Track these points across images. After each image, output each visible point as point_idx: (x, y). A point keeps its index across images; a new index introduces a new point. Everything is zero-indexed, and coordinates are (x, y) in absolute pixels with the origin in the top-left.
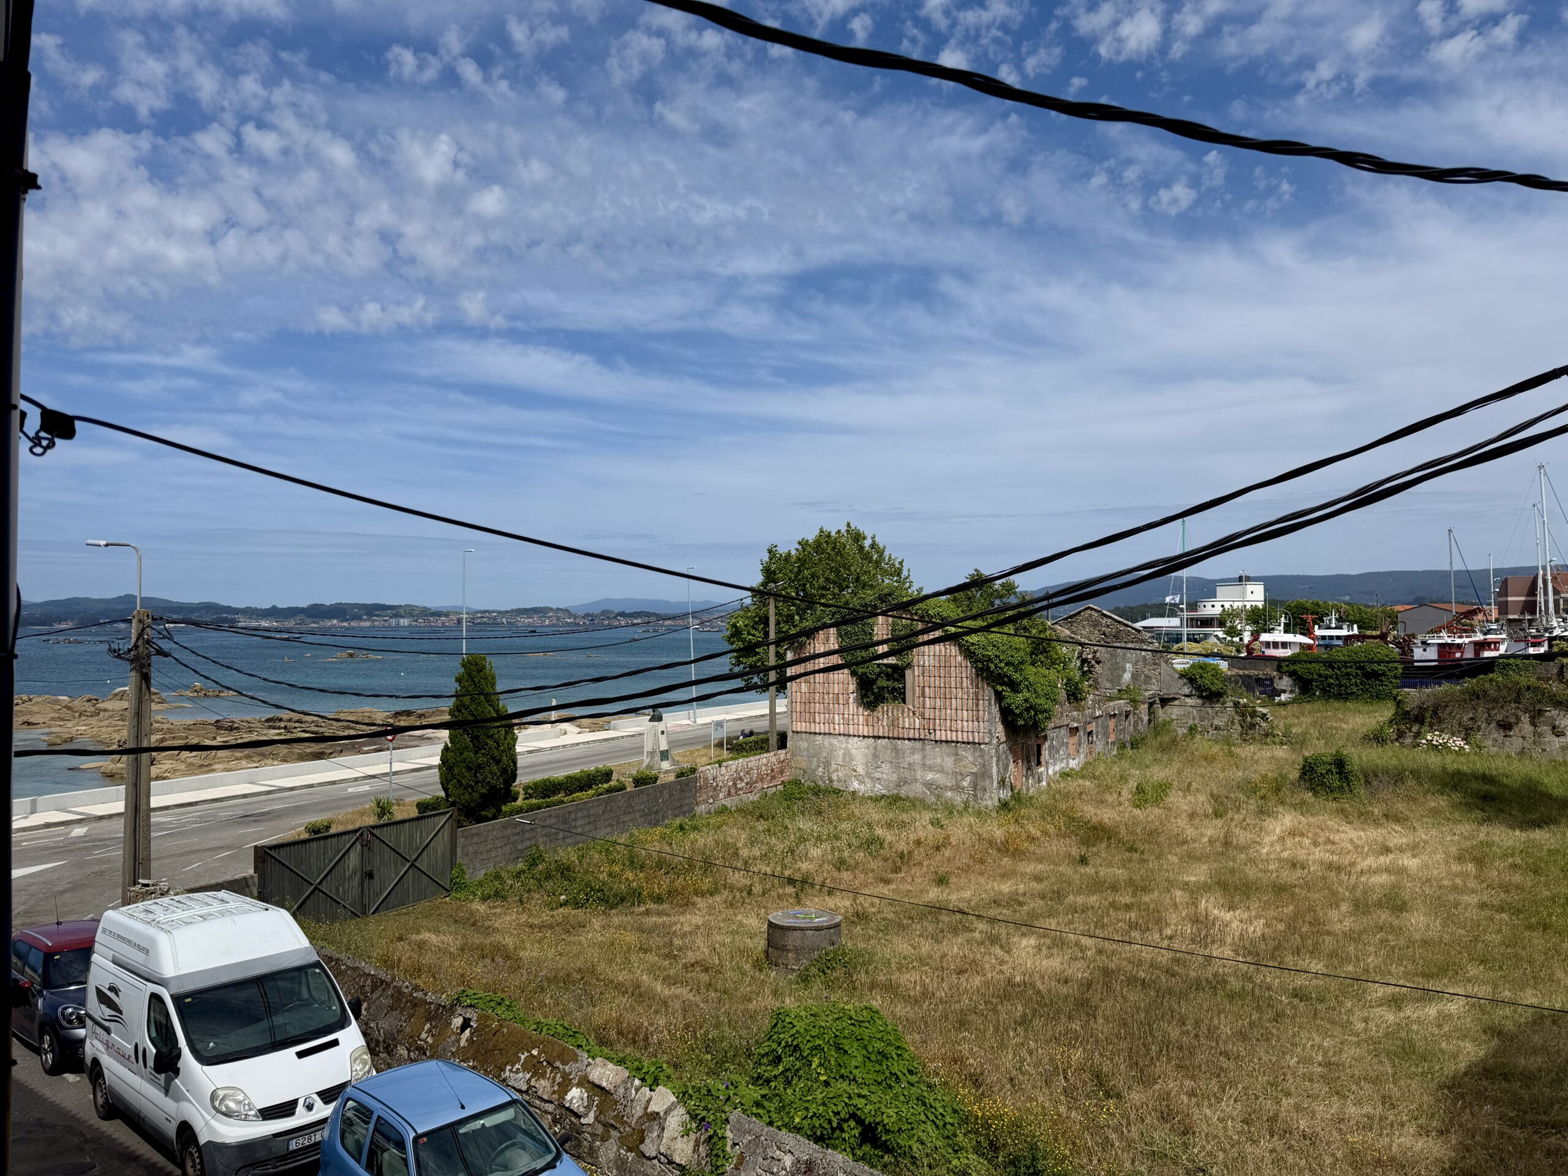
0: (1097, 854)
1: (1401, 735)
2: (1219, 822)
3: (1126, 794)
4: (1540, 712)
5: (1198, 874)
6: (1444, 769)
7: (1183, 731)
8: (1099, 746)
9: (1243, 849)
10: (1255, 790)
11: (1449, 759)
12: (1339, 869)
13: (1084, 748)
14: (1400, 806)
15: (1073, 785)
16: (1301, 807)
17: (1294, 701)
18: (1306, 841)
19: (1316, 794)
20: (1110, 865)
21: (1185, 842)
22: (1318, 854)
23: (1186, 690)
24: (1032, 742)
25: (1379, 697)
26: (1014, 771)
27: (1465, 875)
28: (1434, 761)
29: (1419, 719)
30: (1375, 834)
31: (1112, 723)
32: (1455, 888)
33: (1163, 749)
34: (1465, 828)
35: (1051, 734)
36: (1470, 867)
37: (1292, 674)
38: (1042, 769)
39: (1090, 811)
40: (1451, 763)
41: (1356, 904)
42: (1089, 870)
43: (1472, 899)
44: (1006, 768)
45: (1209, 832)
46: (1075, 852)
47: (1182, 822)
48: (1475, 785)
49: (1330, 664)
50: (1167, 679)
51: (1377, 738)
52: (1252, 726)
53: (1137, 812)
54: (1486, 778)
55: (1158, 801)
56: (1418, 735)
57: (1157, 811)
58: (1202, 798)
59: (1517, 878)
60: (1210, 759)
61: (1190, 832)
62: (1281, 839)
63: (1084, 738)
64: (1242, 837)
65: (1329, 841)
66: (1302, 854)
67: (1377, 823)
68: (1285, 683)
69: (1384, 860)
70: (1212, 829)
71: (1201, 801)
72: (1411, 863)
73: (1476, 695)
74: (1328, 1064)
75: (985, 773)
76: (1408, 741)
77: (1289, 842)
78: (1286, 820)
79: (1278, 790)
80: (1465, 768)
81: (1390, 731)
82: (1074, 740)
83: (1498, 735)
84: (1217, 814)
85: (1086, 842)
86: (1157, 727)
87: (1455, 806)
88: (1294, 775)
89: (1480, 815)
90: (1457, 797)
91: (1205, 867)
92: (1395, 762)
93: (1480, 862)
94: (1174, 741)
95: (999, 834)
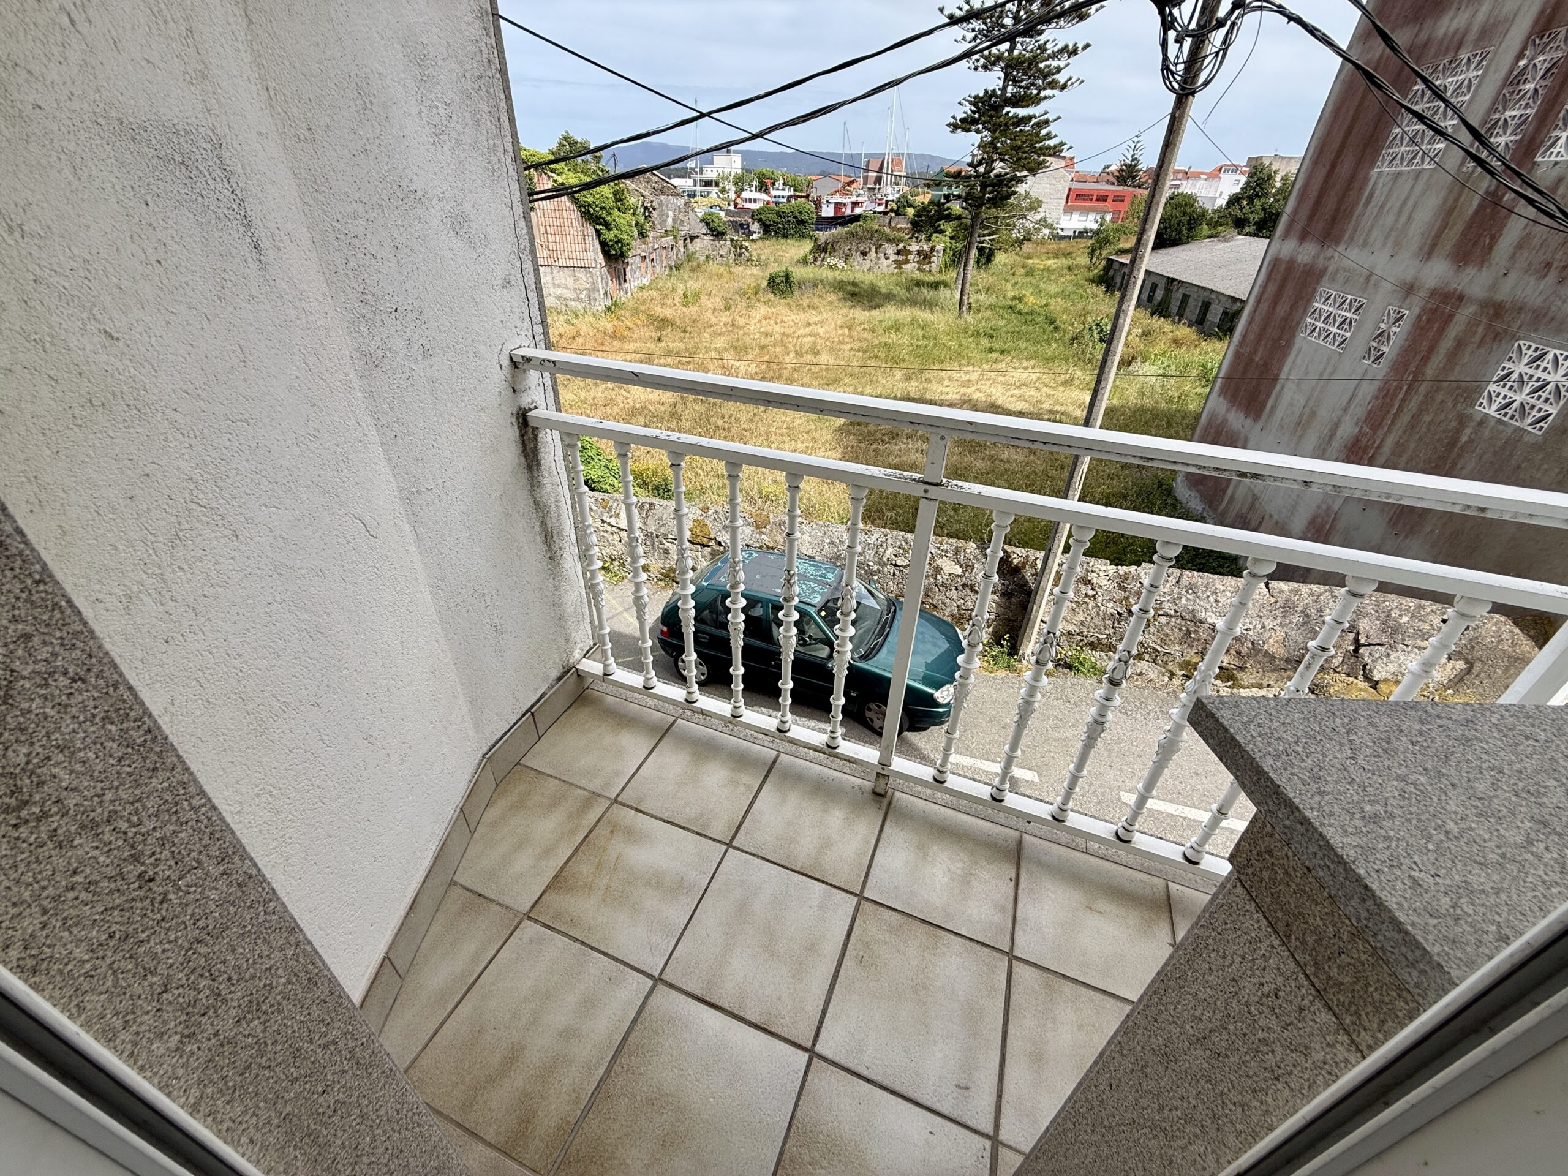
0: (667, 335)
1: (815, 259)
2: (728, 313)
3: (677, 300)
4: (880, 245)
5: (721, 342)
6: (835, 279)
7: (703, 258)
8: (658, 269)
9: (741, 328)
10: (745, 294)
11: (837, 272)
12: (788, 336)
13: (650, 269)
14: (816, 300)
15: (645, 295)
16: (767, 303)
17: (761, 239)
18: (772, 322)
19: (775, 295)
20: (674, 341)
21: (711, 326)
22: (778, 328)
23: (704, 230)
24: (620, 267)
25: (803, 236)
26: (612, 286)
27: (843, 335)
28: (830, 275)
29: (825, 250)
30: (803, 317)
31: (664, 253)
32: (840, 342)
33: (693, 270)
34: (844, 311)
35: (630, 260)
36: (846, 331)
37: (760, 221)
38: (627, 285)
39: (658, 311)
40: (838, 275)
41: (796, 352)
42: (663, 344)
43: (848, 347)
44: (607, 285)
45: (724, 319)
46: (656, 335)
47: (709, 314)
48: (849, 288)
49: (779, 214)
50: (693, 223)
51: (804, 262)
52: (740, 255)
53: (685, 309)
54: (854, 284)
55: (695, 302)
56: (824, 259)
57: (696, 308)
58: (718, 300)
59: (865, 335)
60: (720, 276)
61: (714, 320)
62: (760, 321)
63: (650, 263)
64: (741, 321)
65: (782, 321)
66: (770, 331)
67: (804, 311)
68: (755, 227)
69: (808, 330)
70: (725, 317)
71: (718, 302)
72: (821, 331)
73: (853, 235)
74: (789, 428)
75: (595, 289)
76: (818, 263)
77: (764, 323)
78: (762, 310)
79: (756, 293)
80: (845, 279)
81: (810, 258)
82: (644, 265)
83: (860, 259)
84: (727, 309)
85: (659, 329)
86: (689, 257)
87: (840, 300)
88: (765, 283)
89: (849, 303)
90: (841, 294)
91: (723, 339)
92: (811, 276)
93: (850, 328)
94: (699, 265)
95: (609, 327)
